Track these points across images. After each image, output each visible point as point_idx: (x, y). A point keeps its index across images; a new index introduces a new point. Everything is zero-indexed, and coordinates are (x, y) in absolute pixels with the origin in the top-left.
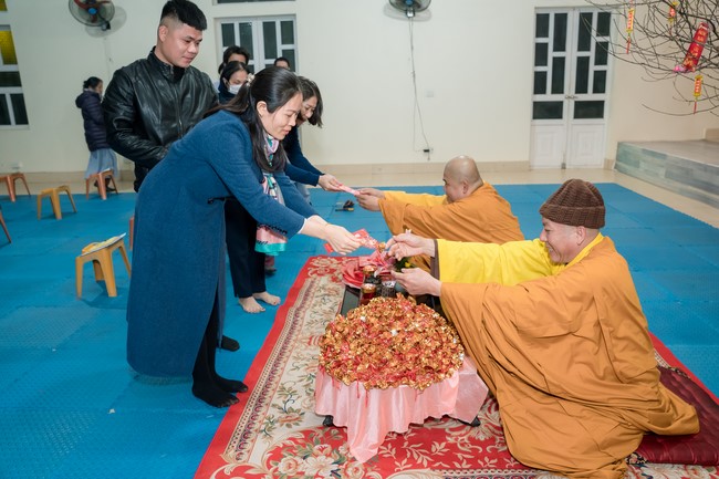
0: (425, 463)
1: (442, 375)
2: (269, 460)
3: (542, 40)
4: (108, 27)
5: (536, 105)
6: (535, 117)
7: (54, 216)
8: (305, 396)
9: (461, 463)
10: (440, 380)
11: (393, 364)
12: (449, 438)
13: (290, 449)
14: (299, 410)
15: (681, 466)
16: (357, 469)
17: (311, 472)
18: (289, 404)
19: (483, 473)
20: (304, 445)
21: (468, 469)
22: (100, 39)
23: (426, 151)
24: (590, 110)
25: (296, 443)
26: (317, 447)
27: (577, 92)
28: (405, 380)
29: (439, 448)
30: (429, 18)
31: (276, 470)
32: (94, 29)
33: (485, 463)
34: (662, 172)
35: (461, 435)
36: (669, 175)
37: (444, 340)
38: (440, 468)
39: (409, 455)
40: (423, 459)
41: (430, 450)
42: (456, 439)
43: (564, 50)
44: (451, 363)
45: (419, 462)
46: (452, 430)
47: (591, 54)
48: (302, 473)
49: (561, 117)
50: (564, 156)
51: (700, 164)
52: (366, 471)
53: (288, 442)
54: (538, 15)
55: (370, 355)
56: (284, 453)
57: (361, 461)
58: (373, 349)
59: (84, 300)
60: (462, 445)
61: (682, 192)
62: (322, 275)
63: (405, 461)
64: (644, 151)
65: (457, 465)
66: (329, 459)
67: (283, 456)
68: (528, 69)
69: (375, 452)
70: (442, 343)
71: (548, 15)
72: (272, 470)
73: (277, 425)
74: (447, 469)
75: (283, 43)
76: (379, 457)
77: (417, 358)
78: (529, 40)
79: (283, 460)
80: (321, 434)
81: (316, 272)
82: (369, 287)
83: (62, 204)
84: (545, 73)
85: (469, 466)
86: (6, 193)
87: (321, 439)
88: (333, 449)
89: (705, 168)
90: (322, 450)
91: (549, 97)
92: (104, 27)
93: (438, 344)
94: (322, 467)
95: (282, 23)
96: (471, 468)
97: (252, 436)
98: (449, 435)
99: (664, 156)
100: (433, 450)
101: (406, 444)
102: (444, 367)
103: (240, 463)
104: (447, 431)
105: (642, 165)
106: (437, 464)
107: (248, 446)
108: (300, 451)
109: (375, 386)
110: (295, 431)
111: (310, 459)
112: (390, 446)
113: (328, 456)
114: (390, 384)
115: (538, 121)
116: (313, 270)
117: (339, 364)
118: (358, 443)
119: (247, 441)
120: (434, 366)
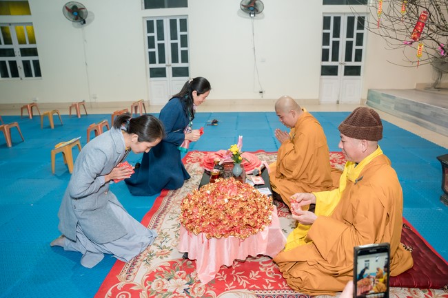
0: (245, 286)
1: (257, 230)
2: (146, 280)
3: (326, 31)
4: (84, 23)
5: (323, 67)
6: (322, 74)
7: (50, 127)
8: (174, 238)
9: (267, 285)
10: (256, 233)
11: (225, 223)
12: (261, 269)
13: (160, 273)
14: (169, 247)
15: (407, 289)
16: (201, 288)
17: (171, 290)
18: (164, 244)
19: (281, 293)
20: (169, 271)
21: (272, 290)
22: (80, 29)
23: (261, 92)
24: (353, 71)
25: (165, 269)
26: (178, 272)
27: (346, 61)
28: (232, 233)
29: (254, 275)
30: (263, 18)
31: (150, 287)
32: (76, 24)
33: (283, 286)
34: (393, 106)
35: (269, 267)
36: (397, 108)
37: (259, 207)
38: (254, 289)
39: (235, 279)
40: (244, 282)
41: (248, 276)
42: (266, 269)
43: (338, 37)
44: (263, 222)
45: (241, 284)
46: (264, 263)
47: (354, 40)
48: (166, 290)
49: (337, 75)
50: (338, 96)
51: (414, 102)
52: (206, 290)
53: (160, 269)
54: (324, 17)
55: (211, 216)
56: (156, 276)
57: (204, 283)
58: (212, 212)
59: (55, 175)
60: (269, 273)
61: (403, 118)
62: (194, 162)
63: (232, 284)
64: (383, 94)
65: (265, 287)
66: (184, 281)
67: (156, 278)
68: (318, 47)
69: (213, 276)
70: (258, 209)
71: (330, 17)
72: (147, 287)
73: (154, 257)
74: (258, 290)
75: (181, 31)
76: (216, 280)
77: (241, 219)
78: (319, 31)
79: (155, 280)
80: (180, 264)
81: (191, 161)
82: (215, 171)
83: (54, 120)
84: (328, 50)
85: (272, 288)
86: (27, 114)
87: (181, 267)
88: (187, 274)
89: (417, 104)
90: (180, 275)
91: (330, 63)
92: (82, 22)
93: (255, 209)
94: (179, 286)
95: (181, 20)
96: (273, 289)
97: (138, 264)
98: (261, 266)
99: (394, 97)
100: (251, 276)
101: (234, 272)
102: (258, 224)
103: (128, 282)
104: (260, 263)
105: (381, 102)
106: (252, 286)
107: (134, 271)
108: (166, 275)
109: (213, 236)
110: (165, 261)
111: (171, 280)
112: (223, 273)
113: (184, 279)
114: (222, 235)
115: (324, 77)
116: (190, 159)
117: (191, 221)
118: (203, 271)
119: (135, 267)
120: (252, 224)
